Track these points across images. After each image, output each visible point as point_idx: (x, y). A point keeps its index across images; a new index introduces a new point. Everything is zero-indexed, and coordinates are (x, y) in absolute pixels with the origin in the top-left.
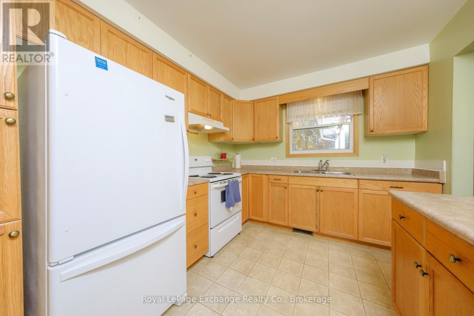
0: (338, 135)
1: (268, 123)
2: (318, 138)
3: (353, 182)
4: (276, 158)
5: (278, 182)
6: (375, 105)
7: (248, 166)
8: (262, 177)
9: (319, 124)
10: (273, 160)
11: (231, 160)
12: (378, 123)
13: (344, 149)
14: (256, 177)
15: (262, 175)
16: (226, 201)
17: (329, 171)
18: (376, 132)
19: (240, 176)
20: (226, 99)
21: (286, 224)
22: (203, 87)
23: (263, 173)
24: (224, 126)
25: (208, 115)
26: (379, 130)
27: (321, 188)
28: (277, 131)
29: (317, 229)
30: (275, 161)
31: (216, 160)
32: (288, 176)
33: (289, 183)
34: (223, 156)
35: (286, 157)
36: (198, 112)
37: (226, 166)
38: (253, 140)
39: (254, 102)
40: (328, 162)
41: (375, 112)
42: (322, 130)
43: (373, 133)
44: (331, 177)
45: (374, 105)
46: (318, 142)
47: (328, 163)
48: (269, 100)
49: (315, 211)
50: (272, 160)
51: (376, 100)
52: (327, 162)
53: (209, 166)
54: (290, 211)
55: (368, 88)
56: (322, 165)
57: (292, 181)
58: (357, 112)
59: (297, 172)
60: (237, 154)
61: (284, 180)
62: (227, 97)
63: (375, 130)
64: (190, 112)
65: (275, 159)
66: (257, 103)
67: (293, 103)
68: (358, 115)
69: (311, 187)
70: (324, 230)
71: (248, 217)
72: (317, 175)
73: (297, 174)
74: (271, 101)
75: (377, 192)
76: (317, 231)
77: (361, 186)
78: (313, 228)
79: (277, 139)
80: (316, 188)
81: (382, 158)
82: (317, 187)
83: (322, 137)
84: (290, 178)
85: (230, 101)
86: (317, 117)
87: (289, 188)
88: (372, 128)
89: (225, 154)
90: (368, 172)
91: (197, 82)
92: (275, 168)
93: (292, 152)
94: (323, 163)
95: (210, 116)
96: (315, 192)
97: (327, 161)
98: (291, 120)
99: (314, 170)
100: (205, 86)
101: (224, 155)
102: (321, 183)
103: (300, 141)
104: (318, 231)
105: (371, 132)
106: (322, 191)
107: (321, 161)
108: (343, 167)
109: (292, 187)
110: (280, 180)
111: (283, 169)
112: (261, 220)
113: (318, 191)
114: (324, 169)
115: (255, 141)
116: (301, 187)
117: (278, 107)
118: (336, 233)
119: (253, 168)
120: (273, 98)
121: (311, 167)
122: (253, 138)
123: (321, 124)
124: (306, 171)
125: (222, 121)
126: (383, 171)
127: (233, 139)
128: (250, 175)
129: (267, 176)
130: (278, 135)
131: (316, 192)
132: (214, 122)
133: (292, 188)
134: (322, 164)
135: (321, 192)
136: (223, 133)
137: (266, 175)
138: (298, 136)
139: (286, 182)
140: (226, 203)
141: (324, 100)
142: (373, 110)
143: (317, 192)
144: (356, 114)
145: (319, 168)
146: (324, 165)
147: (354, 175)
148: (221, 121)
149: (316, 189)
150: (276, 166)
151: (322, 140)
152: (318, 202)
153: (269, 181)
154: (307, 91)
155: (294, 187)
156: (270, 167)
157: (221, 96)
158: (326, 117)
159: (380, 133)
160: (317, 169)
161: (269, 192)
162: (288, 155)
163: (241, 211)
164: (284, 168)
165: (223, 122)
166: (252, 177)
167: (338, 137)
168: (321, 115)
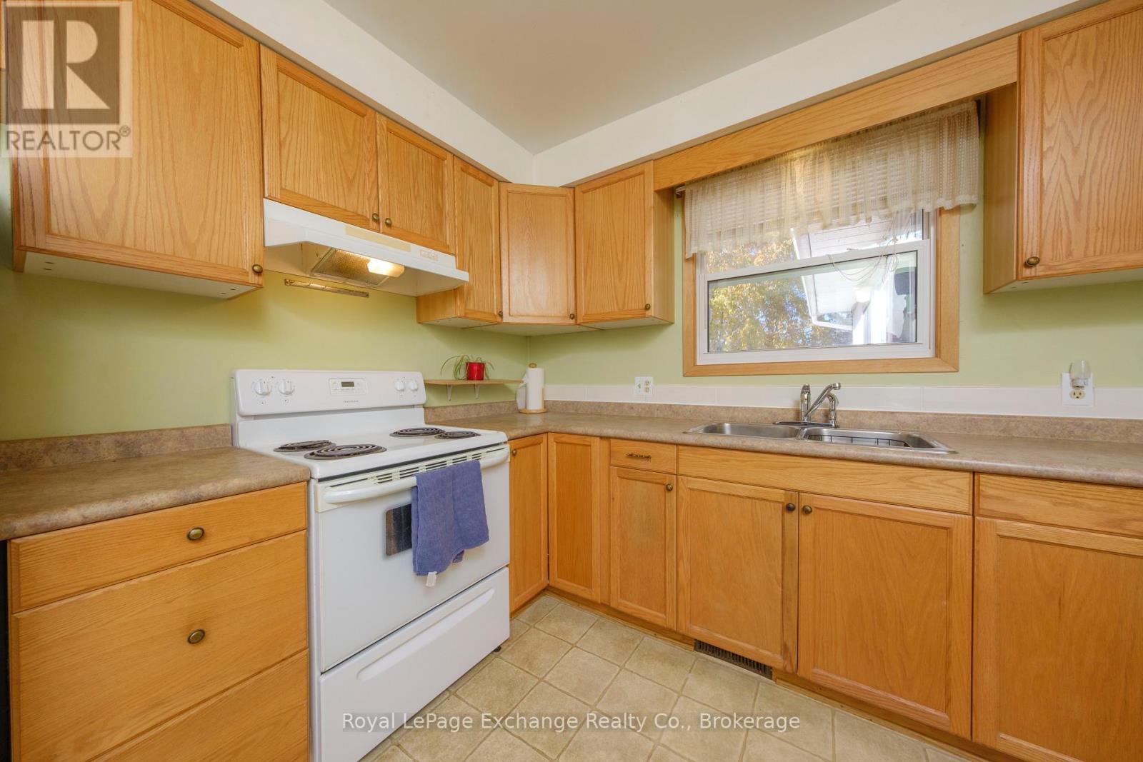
0: (864, 311)
1: (620, 259)
2: (803, 325)
3: (950, 482)
4: (651, 379)
5: (643, 464)
6: (1051, 149)
7: (566, 404)
8: (590, 446)
9: (798, 258)
10: (643, 386)
11: (512, 386)
12: (1064, 226)
13: (887, 344)
14: (571, 444)
15: (588, 439)
16: (413, 546)
17: (836, 427)
18: (1050, 268)
19: (505, 443)
20: (471, 179)
21: (671, 624)
22: (354, 115)
23: (590, 430)
24: (459, 268)
25: (376, 222)
26: (1069, 254)
27: (806, 500)
28: (647, 284)
29: (785, 659)
30: (647, 390)
31: (450, 386)
32: (677, 445)
33: (680, 472)
34: (475, 371)
35: (684, 376)
36: (324, 205)
37: (490, 405)
38: (573, 317)
39: (574, 191)
40: (833, 392)
41: (1045, 182)
42: (810, 277)
43: (1039, 270)
44: (848, 456)
45: (1045, 149)
46: (802, 336)
47: (832, 398)
48: (620, 180)
49: (780, 589)
50: (639, 386)
51: (1054, 126)
52: (828, 394)
53: (413, 406)
54: (684, 578)
55: (1014, 79)
56: (812, 403)
57: (690, 463)
58: (953, 196)
59: (715, 429)
60: (530, 366)
61: (663, 459)
62: (471, 170)
63: (1047, 256)
64: (270, 198)
65: (647, 383)
66: (584, 192)
67: (706, 181)
68: (958, 209)
69: (762, 493)
70: (814, 666)
71: (543, 581)
72: (788, 445)
73: (711, 439)
74: (627, 181)
75: (1073, 538)
76: (785, 668)
77: (985, 505)
78: (769, 653)
79: (648, 313)
80: (779, 496)
81: (1066, 377)
82: (785, 494)
83: (814, 321)
84: (686, 454)
85: (491, 186)
86: (792, 229)
87: (680, 492)
88: (1030, 250)
89: (481, 366)
90: (997, 434)
91: (318, 91)
92: (648, 414)
93: (703, 359)
94: (814, 398)
95: (389, 225)
96: (780, 512)
97: (830, 388)
98: (698, 245)
99: (781, 423)
100: (363, 116)
101: (476, 368)
102: (802, 478)
103: (752, 332)
104: (789, 669)
105: (1028, 265)
106: (806, 512)
107: (806, 389)
108: (892, 413)
109: (691, 486)
110: (648, 458)
111: (673, 415)
112: (586, 594)
113: (789, 509)
114: (819, 418)
115: (579, 321)
116: (726, 491)
117: (651, 199)
118: (864, 687)
119: (580, 412)
120: (633, 171)
121: (770, 411)
122: (572, 311)
123: (807, 256)
124: (752, 426)
125: (452, 251)
126: (1071, 432)
127: (501, 315)
128: (551, 437)
129: (605, 443)
130: (652, 298)
131: (783, 515)
132: (409, 251)
133: (691, 489)
134: (808, 399)
135: (804, 518)
136: (455, 291)
137: (601, 437)
138: (748, 319)
139: (671, 467)
140: (415, 553)
141: (817, 165)
142: (1037, 171)
143: (788, 516)
144: (948, 205)
145: (798, 412)
146: (819, 401)
147: (954, 452)
148: (445, 249)
149: (783, 500)
150: (650, 406)
151: (815, 328)
152: (790, 553)
153: (613, 461)
154: (755, 128)
155: (696, 486)
156: (631, 406)
157: (446, 161)
158: (825, 227)
159: (1070, 268)
160: (790, 417)
161: (611, 499)
162: (693, 370)
163: (507, 569)
164: (677, 413)
165: (454, 255)
166: (557, 442)
167: (863, 317)
168: (809, 223)
